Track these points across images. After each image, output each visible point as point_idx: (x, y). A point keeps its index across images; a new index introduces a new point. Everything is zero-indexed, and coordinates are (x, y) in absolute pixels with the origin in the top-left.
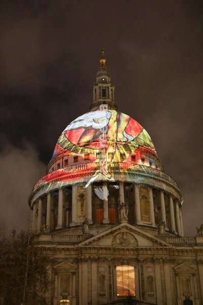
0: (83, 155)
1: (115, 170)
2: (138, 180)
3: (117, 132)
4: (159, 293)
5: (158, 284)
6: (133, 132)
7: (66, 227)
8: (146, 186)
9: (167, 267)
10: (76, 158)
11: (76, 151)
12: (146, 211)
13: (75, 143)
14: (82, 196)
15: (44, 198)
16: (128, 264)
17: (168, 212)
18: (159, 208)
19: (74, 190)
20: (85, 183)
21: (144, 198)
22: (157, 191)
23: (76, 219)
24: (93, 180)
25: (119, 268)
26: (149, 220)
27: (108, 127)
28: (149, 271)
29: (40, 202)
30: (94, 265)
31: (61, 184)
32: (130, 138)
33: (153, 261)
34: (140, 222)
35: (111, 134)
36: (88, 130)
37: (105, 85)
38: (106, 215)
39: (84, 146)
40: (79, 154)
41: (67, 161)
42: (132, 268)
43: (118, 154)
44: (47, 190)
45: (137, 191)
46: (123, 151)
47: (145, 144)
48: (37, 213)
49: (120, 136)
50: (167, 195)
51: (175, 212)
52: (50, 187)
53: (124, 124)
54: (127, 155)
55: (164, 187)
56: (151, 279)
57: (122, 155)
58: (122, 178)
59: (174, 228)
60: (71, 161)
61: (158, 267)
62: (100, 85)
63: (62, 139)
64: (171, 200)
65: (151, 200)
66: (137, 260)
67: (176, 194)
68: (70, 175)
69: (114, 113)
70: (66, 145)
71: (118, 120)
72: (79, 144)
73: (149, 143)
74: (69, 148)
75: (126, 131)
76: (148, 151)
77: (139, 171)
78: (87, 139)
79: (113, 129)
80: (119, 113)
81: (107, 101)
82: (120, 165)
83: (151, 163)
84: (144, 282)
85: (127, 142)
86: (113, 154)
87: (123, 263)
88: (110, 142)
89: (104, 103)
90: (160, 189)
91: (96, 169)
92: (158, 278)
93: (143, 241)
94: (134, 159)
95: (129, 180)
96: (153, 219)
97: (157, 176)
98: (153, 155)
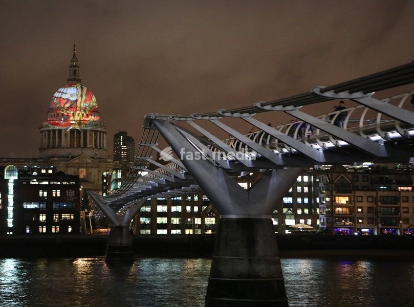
0: (66, 114)
1: (80, 123)
2: (89, 128)
3: (81, 103)
4: (93, 178)
5: (93, 175)
6: (88, 101)
7: (59, 146)
8: (92, 131)
9: (96, 169)
10: (63, 114)
11: (63, 111)
12: (91, 141)
13: (62, 106)
14: (66, 135)
15: (49, 131)
16: (84, 168)
17: (100, 139)
18: (97, 138)
19: (63, 131)
20: (67, 129)
21: (91, 135)
23: (63, 144)
24: (70, 128)
25: (80, 169)
26: (92, 145)
27: (77, 100)
28: (90, 170)
29: (47, 132)
30: (72, 169)
31: (57, 128)
32: (87, 105)
33: (92, 167)
34: (88, 146)
35: (78, 103)
36: (68, 100)
37: (75, 68)
38: (75, 144)
40: (64, 113)
41: (58, 114)
43: (81, 115)
44: (51, 129)
45: (88, 133)
46: (83, 113)
47: (93, 106)
48: (45, 135)
49: (82, 104)
50: (100, 132)
51: (103, 137)
52: (51, 128)
53: (84, 98)
54: (85, 115)
55: (99, 129)
56: (91, 173)
57: (83, 115)
58: (82, 128)
59: (102, 146)
60: (60, 115)
61: (93, 170)
62: (73, 68)
63: (55, 101)
64: (102, 134)
65: (94, 136)
66: (87, 167)
67: (103, 130)
68: (61, 125)
69: (80, 91)
70: (58, 106)
71: (82, 96)
72: (64, 107)
73: (95, 104)
74: (59, 108)
75: (85, 101)
76: (93, 111)
77: (89, 124)
78: (67, 105)
79: (79, 101)
80: (82, 88)
81: (76, 77)
82: (82, 122)
83: (95, 116)
84: (88, 174)
85: (85, 108)
86: (79, 114)
87: (82, 168)
88: (78, 108)
89: (75, 79)
90: (97, 131)
91: (72, 124)
92: (93, 173)
93: (89, 161)
94: (87, 116)
95: (85, 128)
96: (94, 144)
97: (97, 125)
98: (96, 112)
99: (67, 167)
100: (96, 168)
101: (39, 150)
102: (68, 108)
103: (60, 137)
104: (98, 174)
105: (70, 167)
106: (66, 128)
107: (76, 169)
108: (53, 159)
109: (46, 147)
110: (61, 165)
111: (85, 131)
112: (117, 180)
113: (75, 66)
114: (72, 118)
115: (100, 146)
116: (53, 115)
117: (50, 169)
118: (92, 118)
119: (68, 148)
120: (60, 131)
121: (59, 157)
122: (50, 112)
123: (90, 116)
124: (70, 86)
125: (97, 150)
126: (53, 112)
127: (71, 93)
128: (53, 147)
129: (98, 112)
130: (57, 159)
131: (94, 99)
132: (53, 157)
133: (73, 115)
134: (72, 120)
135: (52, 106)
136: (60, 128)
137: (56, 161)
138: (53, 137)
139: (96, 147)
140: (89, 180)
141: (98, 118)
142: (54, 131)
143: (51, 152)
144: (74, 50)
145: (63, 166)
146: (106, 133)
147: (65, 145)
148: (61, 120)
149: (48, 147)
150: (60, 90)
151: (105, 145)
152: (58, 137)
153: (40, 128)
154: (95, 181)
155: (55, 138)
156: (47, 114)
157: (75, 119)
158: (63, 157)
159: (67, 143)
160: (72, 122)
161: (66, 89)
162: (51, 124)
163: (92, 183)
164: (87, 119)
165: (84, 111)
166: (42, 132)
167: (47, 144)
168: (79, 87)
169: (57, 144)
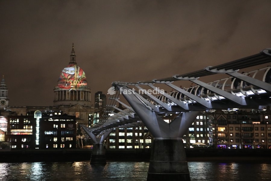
0: (68, 82)
1: (76, 87)
2: (81, 90)
3: (77, 76)
4: (83, 117)
6: (81, 75)
7: (65, 100)
10: (67, 82)
11: (66, 80)
12: (82, 97)
13: (66, 77)
14: (68, 93)
15: (59, 91)
17: (87, 96)
18: (85, 95)
21: (82, 94)
22: (85, 92)
23: (67, 98)
24: (71, 90)
25: (76, 113)
26: (83, 99)
27: (74, 74)
30: (72, 112)
31: (63, 89)
32: (80, 77)
33: (83, 111)
34: (81, 100)
35: (75, 76)
36: (69, 75)
38: (74, 98)
39: (68, 79)
40: (67, 81)
42: (79, 112)
43: (77, 82)
45: (81, 92)
46: (78, 81)
47: (84, 78)
48: (57, 94)
49: (77, 77)
51: (89, 95)
52: (60, 89)
54: (79, 82)
55: (87, 90)
57: (78, 82)
58: (77, 89)
59: (88, 99)
60: (65, 82)
61: (83, 112)
63: (62, 75)
64: (88, 93)
65: (84, 94)
66: (80, 111)
67: (89, 91)
68: (66, 88)
69: (76, 69)
70: (64, 77)
71: (77, 72)
72: (67, 78)
73: (84, 76)
74: (65, 79)
75: (79, 75)
76: (84, 80)
77: (81, 87)
78: (69, 77)
79: (76, 74)
80: (77, 68)
81: (74, 62)
82: (77, 86)
83: (84, 83)
84: (81, 115)
85: (79, 78)
86: (75, 82)
87: (77, 112)
88: (75, 79)
89: (73, 63)
90: (86, 91)
91: (72, 87)
92: (83, 114)
93: (81, 108)
94: (80, 83)
95: (79, 90)
96: (84, 99)
97: (85, 88)
98: (85, 81)
99: (69, 111)
100: (85, 111)
101: (54, 102)
102: (70, 79)
103: (65, 95)
104: (86, 115)
105: (70, 111)
106: (68, 90)
107: (74, 112)
108: (61, 107)
109: (57, 100)
110: (66, 110)
111: (79, 91)
112: (97, 118)
113: (73, 55)
114: (71, 84)
115: (87, 100)
116: (61, 83)
117: (60, 112)
118: (83, 84)
119: (69, 101)
120: (65, 91)
121: (64, 106)
122: (60, 81)
123: (82, 83)
124: (71, 66)
125: (85, 101)
126: (61, 81)
127: (71, 71)
128: (61, 100)
129: (86, 81)
130: (63, 107)
131: (84, 73)
132: (61, 106)
133: (72, 82)
134: (72, 85)
135: (61, 77)
136: (65, 90)
137: (63, 108)
138: (61, 95)
139: (85, 100)
140: (81, 118)
141: (86, 84)
142: (62, 91)
143: (60, 103)
144: (73, 46)
145: (67, 111)
146: (90, 92)
147: (68, 99)
148: (65, 85)
149: (59, 100)
150: (65, 69)
151: (90, 99)
152: (64, 95)
153: (54, 90)
154: (84, 119)
155: (62, 95)
156: (58, 82)
157: (73, 85)
158: (67, 106)
159: (69, 98)
160: (71, 86)
161: (68, 68)
162: (60, 88)
163: (83, 120)
164: (80, 85)
165: (79, 80)
166: (55, 92)
167: (58, 99)
168: (76, 67)
169: (63, 98)
